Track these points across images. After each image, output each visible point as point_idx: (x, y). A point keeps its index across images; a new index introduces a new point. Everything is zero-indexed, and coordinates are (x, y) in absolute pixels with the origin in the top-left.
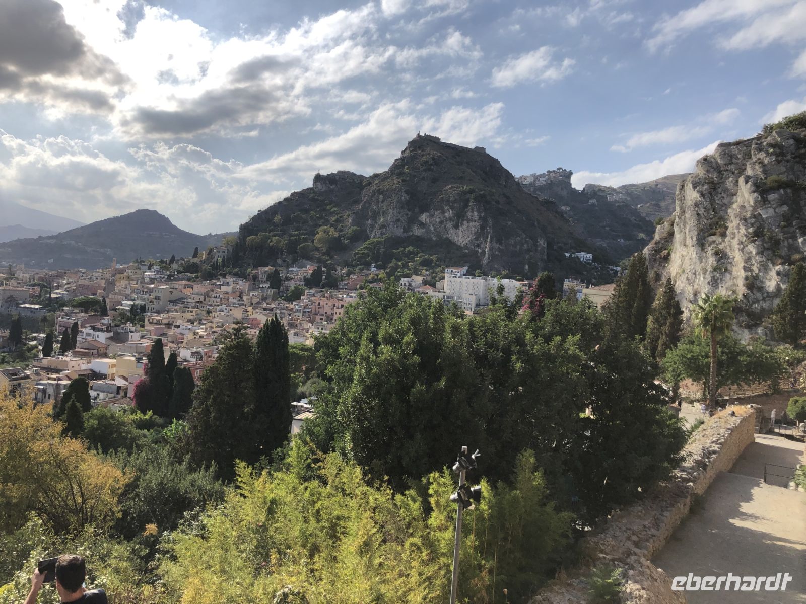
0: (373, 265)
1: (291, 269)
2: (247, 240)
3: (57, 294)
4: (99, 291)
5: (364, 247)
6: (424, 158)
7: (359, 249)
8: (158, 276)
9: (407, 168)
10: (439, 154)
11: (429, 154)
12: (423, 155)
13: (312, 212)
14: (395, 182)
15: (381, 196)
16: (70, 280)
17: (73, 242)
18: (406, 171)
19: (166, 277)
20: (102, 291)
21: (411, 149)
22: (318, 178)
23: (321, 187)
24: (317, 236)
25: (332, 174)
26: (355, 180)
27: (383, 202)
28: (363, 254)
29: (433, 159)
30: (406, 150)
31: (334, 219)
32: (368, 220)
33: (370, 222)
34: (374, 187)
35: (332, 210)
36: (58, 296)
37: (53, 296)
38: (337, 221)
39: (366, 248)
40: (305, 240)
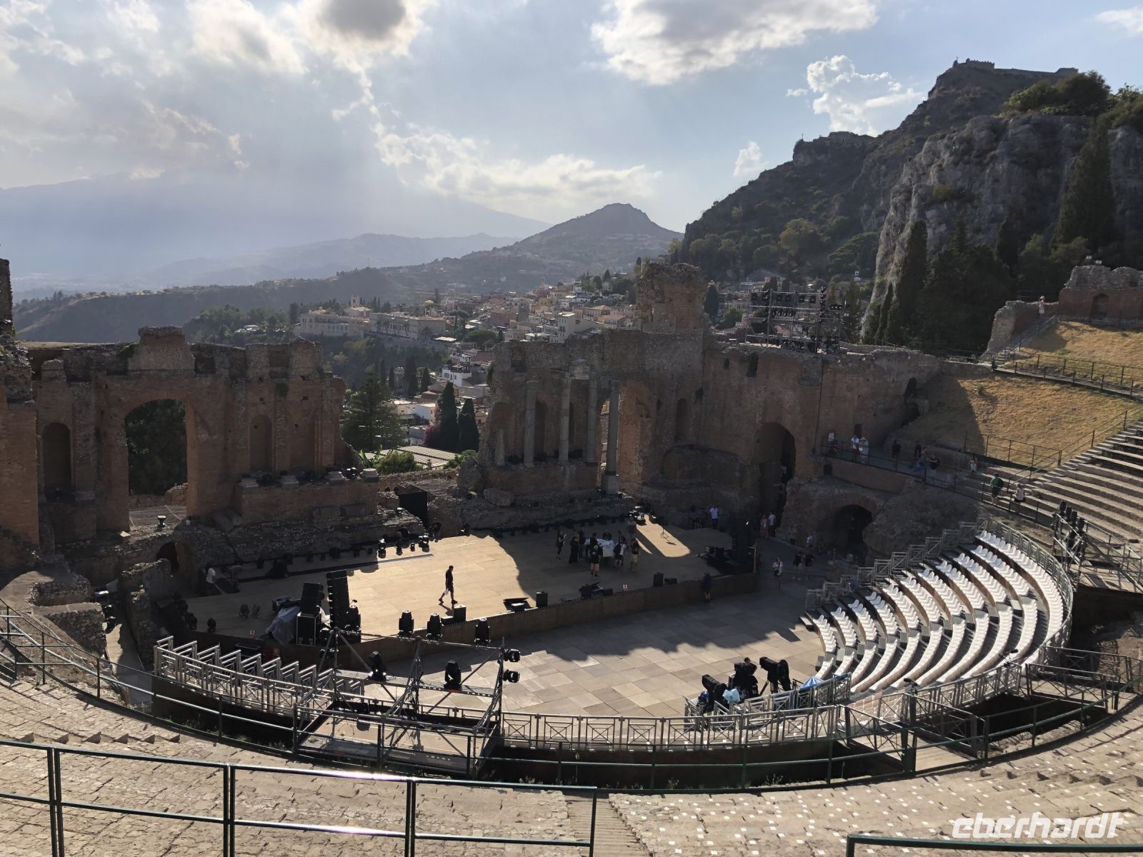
0: (857, 272)
1: (742, 283)
2: (691, 246)
3: (472, 324)
4: (511, 321)
5: (847, 247)
6: (959, 100)
7: (839, 249)
8: (579, 300)
9: (929, 120)
10: (984, 91)
11: (968, 93)
12: (958, 95)
13: (786, 198)
14: (907, 143)
15: (883, 168)
16: (488, 308)
17: (529, 254)
18: (926, 123)
19: (589, 300)
20: (515, 321)
21: (941, 88)
22: (801, 147)
23: (806, 160)
24: (784, 234)
25: (821, 138)
26: (855, 144)
27: (885, 176)
28: (841, 257)
29: (972, 100)
30: (934, 89)
31: (815, 206)
32: (862, 205)
33: (865, 207)
34: (877, 154)
35: (815, 193)
36: (472, 327)
37: (468, 327)
38: (820, 209)
39: (849, 247)
40: (767, 241)
